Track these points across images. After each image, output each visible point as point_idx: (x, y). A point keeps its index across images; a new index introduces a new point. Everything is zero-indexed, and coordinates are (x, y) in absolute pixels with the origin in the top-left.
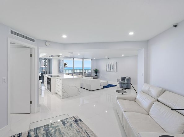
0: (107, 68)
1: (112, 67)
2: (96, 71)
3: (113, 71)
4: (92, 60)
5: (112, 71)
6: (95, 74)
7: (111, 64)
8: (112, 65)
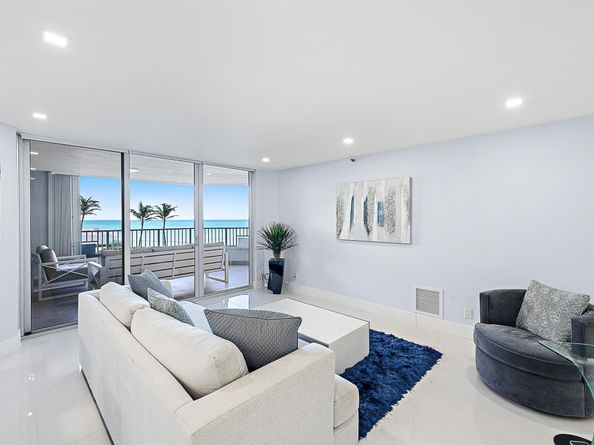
0: (340, 221)
1: (377, 216)
2: (278, 239)
3: (386, 237)
4: (252, 173)
5: (374, 236)
6: (270, 255)
7: (372, 192)
8: (381, 196)
